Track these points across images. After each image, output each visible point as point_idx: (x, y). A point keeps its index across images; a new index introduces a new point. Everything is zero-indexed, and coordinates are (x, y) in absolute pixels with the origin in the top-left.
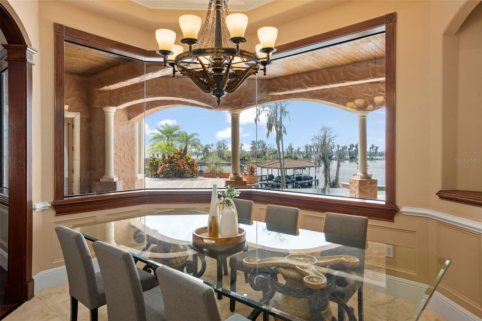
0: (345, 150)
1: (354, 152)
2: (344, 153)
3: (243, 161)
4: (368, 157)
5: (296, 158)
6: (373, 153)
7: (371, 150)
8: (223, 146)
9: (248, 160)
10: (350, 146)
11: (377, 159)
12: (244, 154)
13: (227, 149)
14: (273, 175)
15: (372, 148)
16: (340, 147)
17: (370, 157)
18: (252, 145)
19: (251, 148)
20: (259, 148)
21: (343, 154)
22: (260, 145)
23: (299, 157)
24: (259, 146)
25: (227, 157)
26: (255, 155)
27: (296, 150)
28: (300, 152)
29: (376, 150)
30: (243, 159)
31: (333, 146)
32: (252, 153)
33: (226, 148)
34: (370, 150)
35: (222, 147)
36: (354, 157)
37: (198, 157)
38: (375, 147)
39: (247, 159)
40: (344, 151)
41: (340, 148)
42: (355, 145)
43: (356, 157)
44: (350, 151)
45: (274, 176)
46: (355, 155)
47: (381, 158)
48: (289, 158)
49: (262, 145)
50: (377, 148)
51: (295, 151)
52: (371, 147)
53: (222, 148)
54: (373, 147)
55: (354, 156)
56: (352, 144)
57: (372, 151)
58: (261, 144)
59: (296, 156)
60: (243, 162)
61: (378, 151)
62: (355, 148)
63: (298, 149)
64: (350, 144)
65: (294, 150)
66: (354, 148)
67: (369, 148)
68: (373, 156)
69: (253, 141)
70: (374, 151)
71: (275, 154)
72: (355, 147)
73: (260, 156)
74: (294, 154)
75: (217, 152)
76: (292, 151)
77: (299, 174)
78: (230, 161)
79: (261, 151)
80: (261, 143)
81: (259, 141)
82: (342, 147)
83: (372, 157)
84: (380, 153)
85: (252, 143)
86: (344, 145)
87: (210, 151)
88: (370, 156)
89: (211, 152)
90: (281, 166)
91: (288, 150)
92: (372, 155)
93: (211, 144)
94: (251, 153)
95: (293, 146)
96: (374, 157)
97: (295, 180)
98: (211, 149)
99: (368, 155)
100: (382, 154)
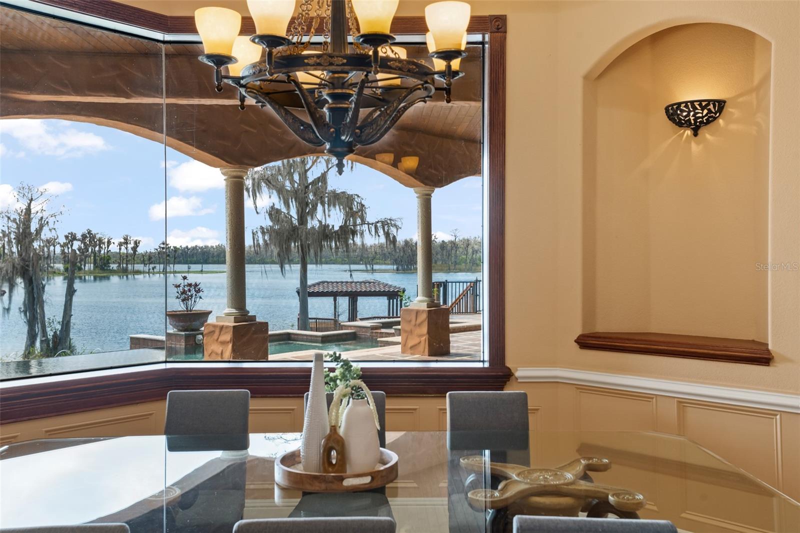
6: (127, 256)
7: (123, 248)
10: (67, 237)
11: (139, 272)
15: (124, 243)
17: (119, 266)
29: (135, 249)
34: (120, 249)
38: (132, 242)
44: (66, 251)
47: (146, 269)
50: (137, 244)
52: (123, 241)
54: (126, 242)
57: (123, 250)
61: (140, 250)
67: (117, 244)
68: (127, 264)
70: (130, 251)
72: (79, 240)
83: (125, 265)
84: (142, 255)
88: (120, 264)
92: (125, 261)
96: (130, 267)
99: (114, 263)
100: (149, 259)
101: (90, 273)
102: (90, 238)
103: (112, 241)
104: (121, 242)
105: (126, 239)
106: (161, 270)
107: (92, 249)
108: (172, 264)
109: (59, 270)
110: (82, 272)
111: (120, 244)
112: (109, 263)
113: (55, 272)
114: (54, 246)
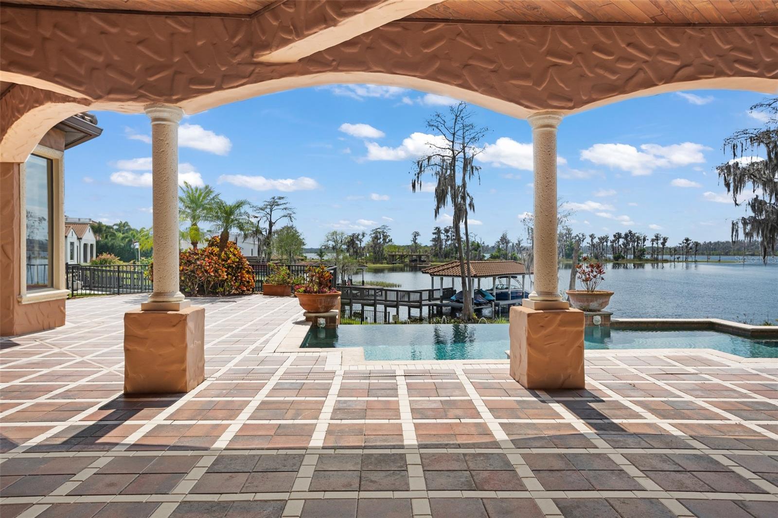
0: (605, 243)
1: (621, 247)
2: (603, 250)
3: (418, 262)
4: (649, 257)
5: (515, 259)
6: (658, 249)
7: (655, 243)
8: (382, 236)
9: (425, 261)
10: (615, 236)
11: (666, 261)
12: (421, 250)
13: (389, 242)
14: (454, 289)
15: (655, 240)
16: (595, 237)
17: (652, 256)
18: (435, 235)
19: (434, 240)
20: (447, 240)
21: (601, 250)
22: (450, 235)
23: (519, 256)
24: (448, 236)
25: (389, 255)
26: (440, 252)
27: (515, 244)
28: (522, 247)
29: (663, 244)
30: (418, 259)
31: (583, 236)
32: (434, 248)
33: (387, 240)
34: (653, 244)
35: (380, 238)
36: (622, 256)
37: (338, 255)
38: (662, 239)
39: (425, 259)
40: (603, 245)
41: (596, 240)
42: (623, 235)
43: (625, 256)
44: (615, 245)
45: (455, 291)
46: (624, 253)
47: (672, 259)
48: (501, 258)
49: (454, 236)
50: (665, 240)
51: (513, 244)
52: (655, 238)
53: (381, 240)
54: (657, 238)
55: (622, 254)
56: (618, 234)
57: (655, 245)
58: (450, 232)
59: (514, 254)
60: (418, 265)
61: (668, 245)
62: (623, 240)
63: (519, 242)
64: (615, 234)
65: (511, 244)
66: (621, 241)
67: (650, 240)
68: (657, 255)
69: (437, 228)
70: (660, 245)
71: (476, 251)
72: (623, 238)
73: (449, 254)
74: (510, 251)
75: (371, 246)
76: (507, 246)
77: (505, 287)
78: (394, 264)
79: (450, 245)
80: (452, 231)
81: (448, 228)
82: (599, 238)
83: (656, 256)
84: (670, 249)
85: (436, 231)
86: (603, 235)
87: (359, 246)
89: (361, 246)
90: (463, 272)
91: (500, 243)
92: (656, 253)
93: (361, 233)
94: (432, 249)
95: (509, 237)
96: (660, 257)
97: (495, 298)
98: (361, 242)
99: (648, 254)
100: (675, 251)
101: (630, 261)
102: (630, 237)
103: (647, 238)
104: (653, 239)
105: (657, 237)
106: (684, 260)
107: (632, 244)
108: (693, 255)
109: (610, 259)
110: (625, 260)
111: (653, 240)
112: (644, 254)
113: (607, 260)
114: (607, 242)
